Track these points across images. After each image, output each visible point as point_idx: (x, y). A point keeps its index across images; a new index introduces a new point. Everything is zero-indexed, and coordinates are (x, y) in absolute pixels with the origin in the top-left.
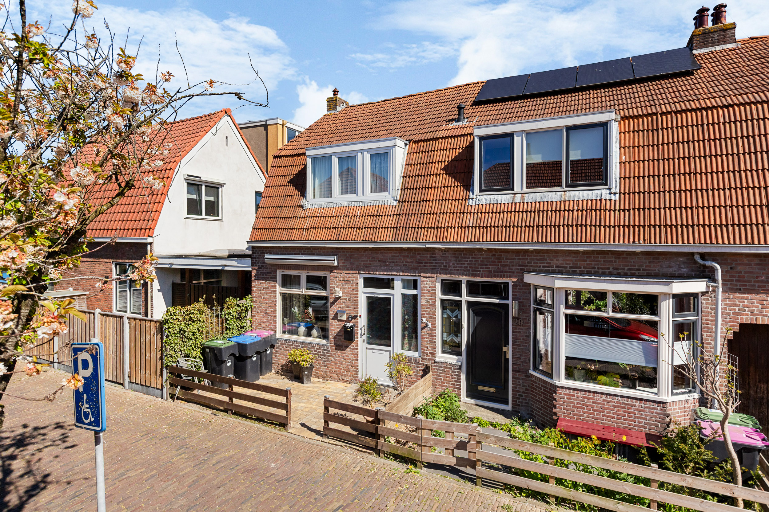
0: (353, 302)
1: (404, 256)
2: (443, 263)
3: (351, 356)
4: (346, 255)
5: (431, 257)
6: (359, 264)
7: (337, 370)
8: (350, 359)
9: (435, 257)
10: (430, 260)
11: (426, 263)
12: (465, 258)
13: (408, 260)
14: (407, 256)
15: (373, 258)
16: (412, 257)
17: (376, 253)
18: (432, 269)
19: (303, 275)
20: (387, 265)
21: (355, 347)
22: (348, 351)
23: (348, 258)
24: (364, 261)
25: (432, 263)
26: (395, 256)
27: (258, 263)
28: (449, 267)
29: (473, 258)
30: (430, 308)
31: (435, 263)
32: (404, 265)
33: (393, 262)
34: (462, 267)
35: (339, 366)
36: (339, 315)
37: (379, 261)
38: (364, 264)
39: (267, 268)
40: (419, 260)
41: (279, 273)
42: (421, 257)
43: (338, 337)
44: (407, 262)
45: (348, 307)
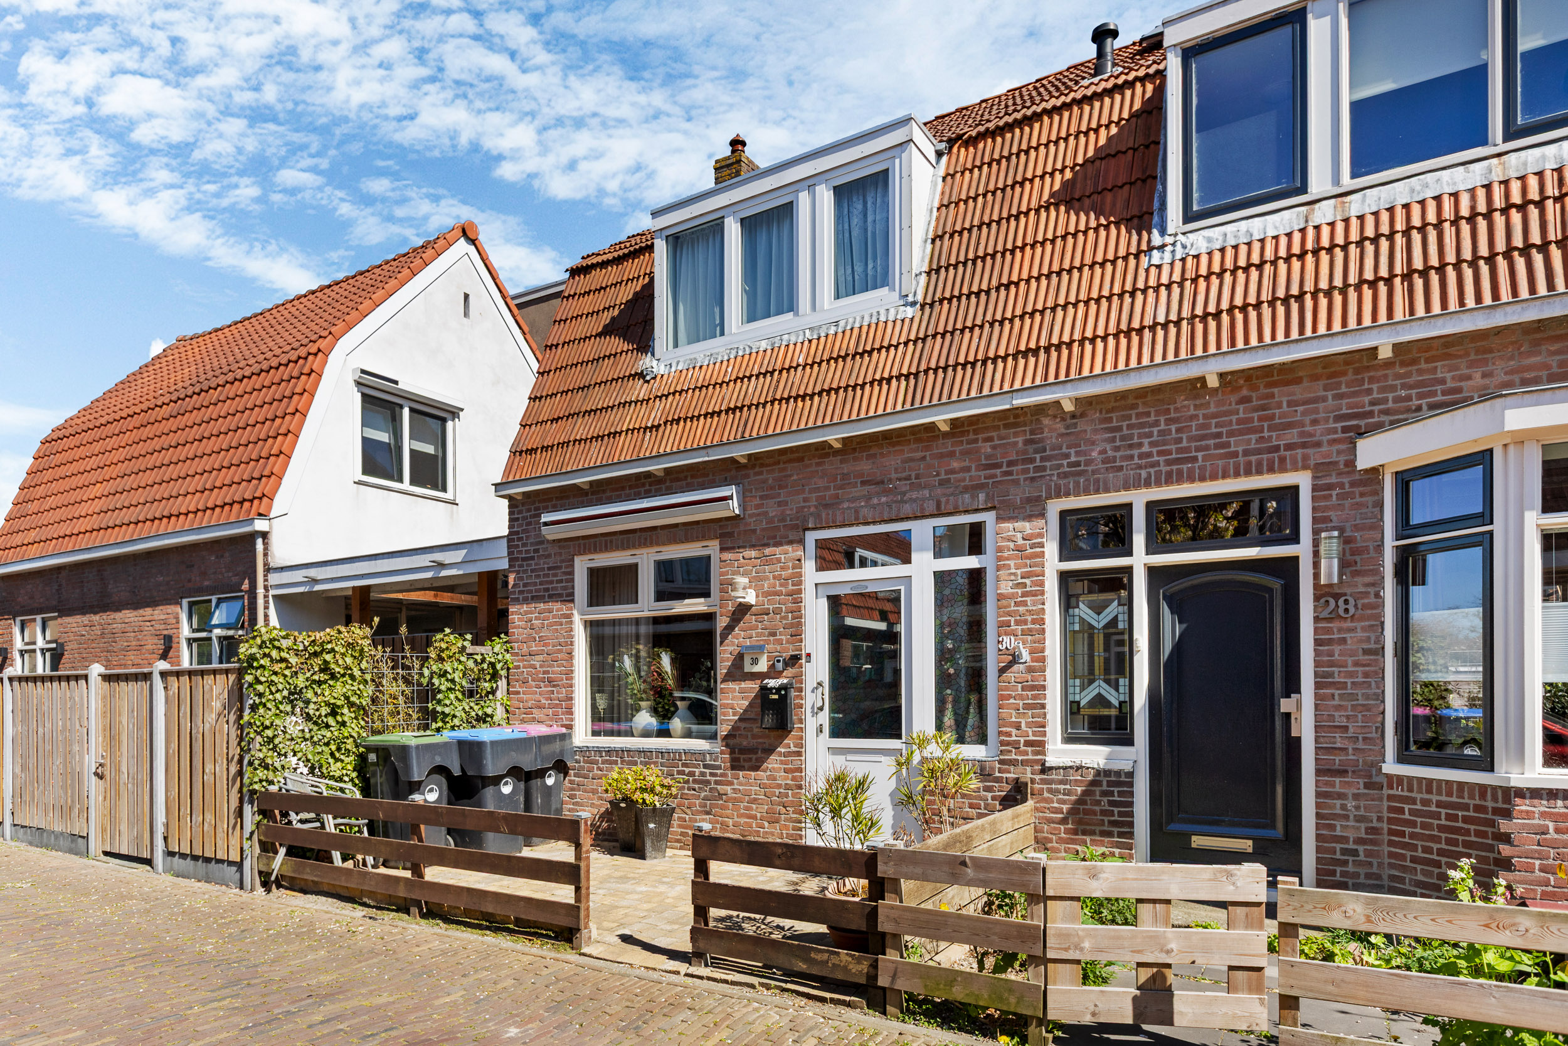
0: (786, 618)
1: (942, 456)
2: (1067, 456)
3: (782, 778)
4: (765, 481)
5: (1027, 442)
6: (805, 500)
7: (743, 820)
8: (779, 786)
9: (1041, 440)
10: (1025, 452)
11: (1010, 463)
12: (1142, 425)
13: (955, 465)
14: (952, 454)
15: (845, 476)
16: (964, 453)
17: (855, 459)
18: (1033, 479)
19: (646, 560)
20: (887, 492)
21: (793, 749)
22: (773, 762)
23: (772, 488)
24: (818, 490)
25: (1032, 461)
26: (912, 460)
27: (524, 545)
28: (1088, 463)
29: (1169, 421)
30: (1024, 604)
31: (1042, 459)
32: (942, 483)
33: (908, 478)
34: (1132, 457)
35: (747, 808)
36: (747, 661)
37: (863, 483)
38: (817, 499)
39: (549, 556)
40: (988, 457)
41: (581, 566)
42: (994, 448)
43: (743, 725)
44: (953, 472)
45: (774, 634)
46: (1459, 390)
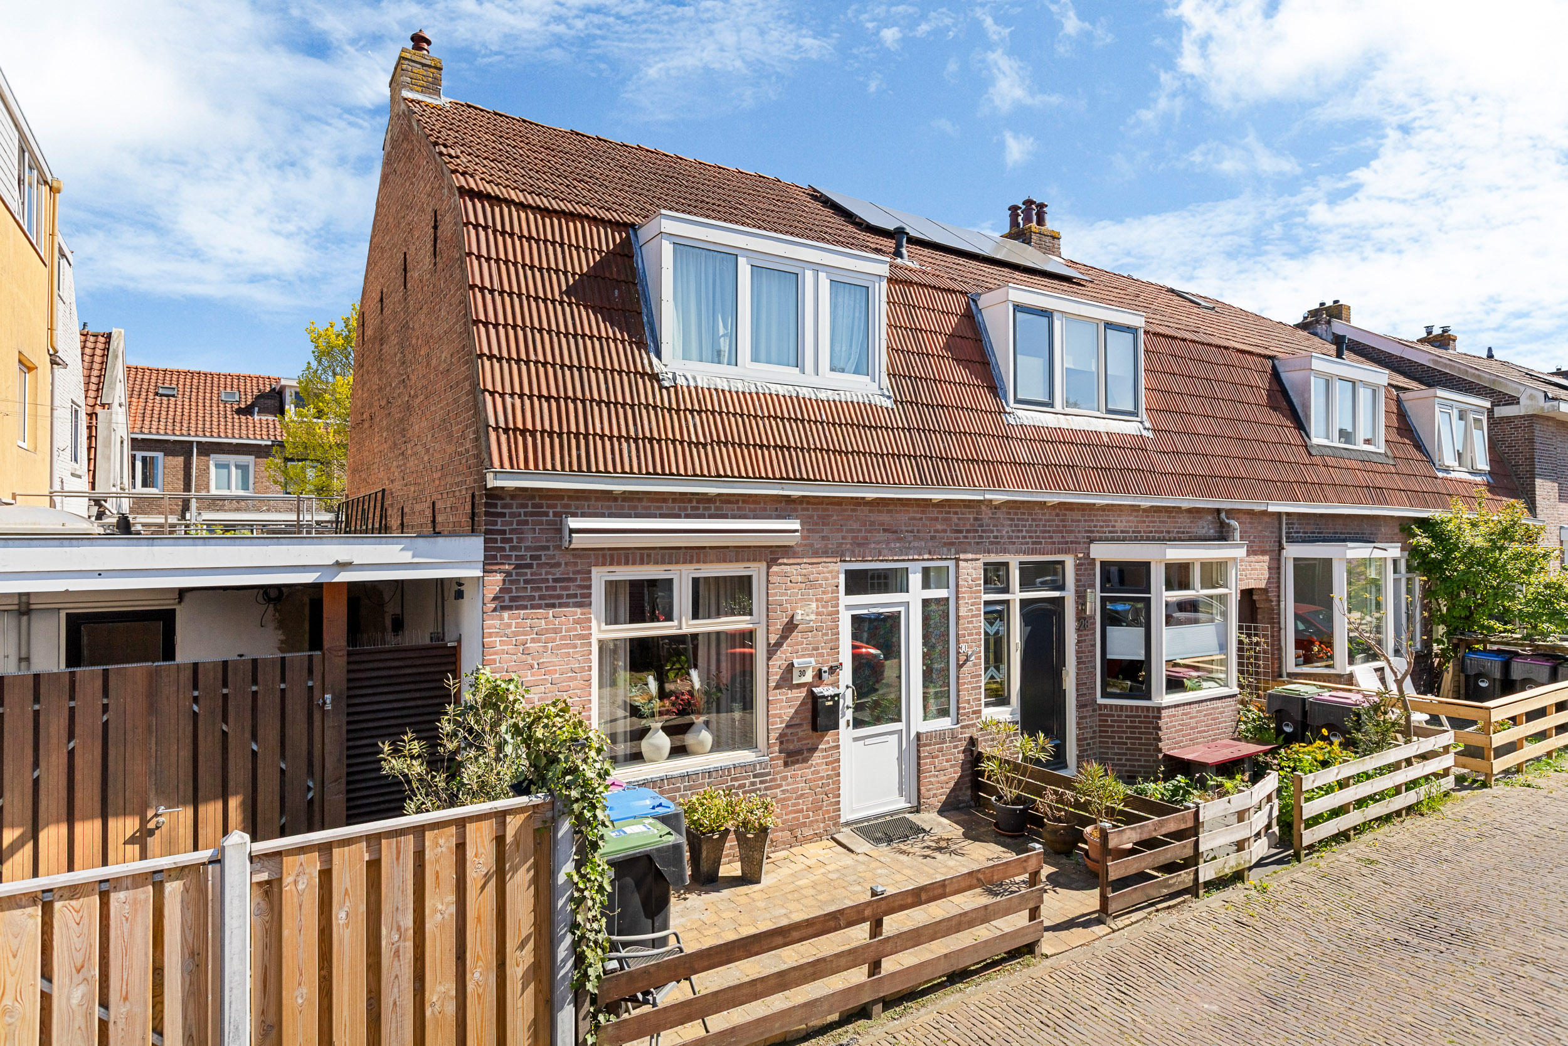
0: (826, 635)
1: (932, 519)
2: (992, 532)
3: (824, 771)
4: (811, 517)
5: (976, 519)
6: (843, 538)
7: (790, 817)
8: (822, 778)
9: (981, 519)
10: (973, 525)
11: (968, 531)
12: (1023, 520)
13: (939, 527)
14: (937, 519)
15: (872, 523)
16: (945, 519)
17: (879, 511)
18: (978, 543)
19: (682, 577)
20: (899, 539)
21: (832, 744)
22: (817, 758)
23: (817, 524)
24: (852, 531)
25: (977, 531)
26: (914, 519)
28: (1002, 537)
29: (1033, 520)
30: (972, 622)
31: (983, 531)
32: (933, 538)
33: (912, 532)
34: (1018, 537)
35: (794, 805)
36: (796, 673)
37: (885, 530)
38: (853, 538)
40: (956, 525)
41: (599, 578)
42: (959, 519)
43: (789, 731)
44: (936, 531)
45: (817, 649)
46: (1114, 526)
